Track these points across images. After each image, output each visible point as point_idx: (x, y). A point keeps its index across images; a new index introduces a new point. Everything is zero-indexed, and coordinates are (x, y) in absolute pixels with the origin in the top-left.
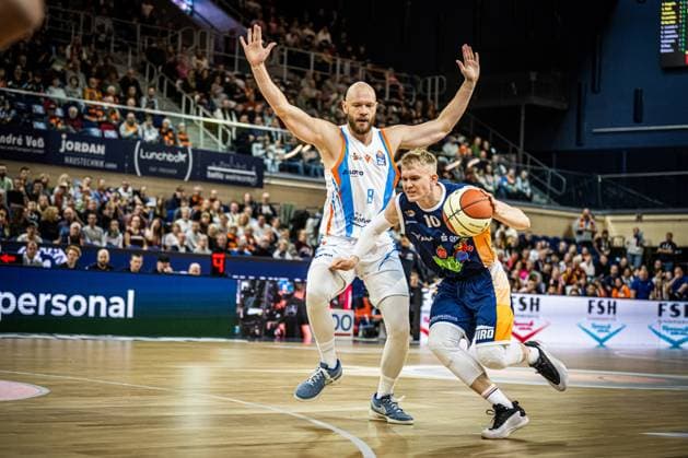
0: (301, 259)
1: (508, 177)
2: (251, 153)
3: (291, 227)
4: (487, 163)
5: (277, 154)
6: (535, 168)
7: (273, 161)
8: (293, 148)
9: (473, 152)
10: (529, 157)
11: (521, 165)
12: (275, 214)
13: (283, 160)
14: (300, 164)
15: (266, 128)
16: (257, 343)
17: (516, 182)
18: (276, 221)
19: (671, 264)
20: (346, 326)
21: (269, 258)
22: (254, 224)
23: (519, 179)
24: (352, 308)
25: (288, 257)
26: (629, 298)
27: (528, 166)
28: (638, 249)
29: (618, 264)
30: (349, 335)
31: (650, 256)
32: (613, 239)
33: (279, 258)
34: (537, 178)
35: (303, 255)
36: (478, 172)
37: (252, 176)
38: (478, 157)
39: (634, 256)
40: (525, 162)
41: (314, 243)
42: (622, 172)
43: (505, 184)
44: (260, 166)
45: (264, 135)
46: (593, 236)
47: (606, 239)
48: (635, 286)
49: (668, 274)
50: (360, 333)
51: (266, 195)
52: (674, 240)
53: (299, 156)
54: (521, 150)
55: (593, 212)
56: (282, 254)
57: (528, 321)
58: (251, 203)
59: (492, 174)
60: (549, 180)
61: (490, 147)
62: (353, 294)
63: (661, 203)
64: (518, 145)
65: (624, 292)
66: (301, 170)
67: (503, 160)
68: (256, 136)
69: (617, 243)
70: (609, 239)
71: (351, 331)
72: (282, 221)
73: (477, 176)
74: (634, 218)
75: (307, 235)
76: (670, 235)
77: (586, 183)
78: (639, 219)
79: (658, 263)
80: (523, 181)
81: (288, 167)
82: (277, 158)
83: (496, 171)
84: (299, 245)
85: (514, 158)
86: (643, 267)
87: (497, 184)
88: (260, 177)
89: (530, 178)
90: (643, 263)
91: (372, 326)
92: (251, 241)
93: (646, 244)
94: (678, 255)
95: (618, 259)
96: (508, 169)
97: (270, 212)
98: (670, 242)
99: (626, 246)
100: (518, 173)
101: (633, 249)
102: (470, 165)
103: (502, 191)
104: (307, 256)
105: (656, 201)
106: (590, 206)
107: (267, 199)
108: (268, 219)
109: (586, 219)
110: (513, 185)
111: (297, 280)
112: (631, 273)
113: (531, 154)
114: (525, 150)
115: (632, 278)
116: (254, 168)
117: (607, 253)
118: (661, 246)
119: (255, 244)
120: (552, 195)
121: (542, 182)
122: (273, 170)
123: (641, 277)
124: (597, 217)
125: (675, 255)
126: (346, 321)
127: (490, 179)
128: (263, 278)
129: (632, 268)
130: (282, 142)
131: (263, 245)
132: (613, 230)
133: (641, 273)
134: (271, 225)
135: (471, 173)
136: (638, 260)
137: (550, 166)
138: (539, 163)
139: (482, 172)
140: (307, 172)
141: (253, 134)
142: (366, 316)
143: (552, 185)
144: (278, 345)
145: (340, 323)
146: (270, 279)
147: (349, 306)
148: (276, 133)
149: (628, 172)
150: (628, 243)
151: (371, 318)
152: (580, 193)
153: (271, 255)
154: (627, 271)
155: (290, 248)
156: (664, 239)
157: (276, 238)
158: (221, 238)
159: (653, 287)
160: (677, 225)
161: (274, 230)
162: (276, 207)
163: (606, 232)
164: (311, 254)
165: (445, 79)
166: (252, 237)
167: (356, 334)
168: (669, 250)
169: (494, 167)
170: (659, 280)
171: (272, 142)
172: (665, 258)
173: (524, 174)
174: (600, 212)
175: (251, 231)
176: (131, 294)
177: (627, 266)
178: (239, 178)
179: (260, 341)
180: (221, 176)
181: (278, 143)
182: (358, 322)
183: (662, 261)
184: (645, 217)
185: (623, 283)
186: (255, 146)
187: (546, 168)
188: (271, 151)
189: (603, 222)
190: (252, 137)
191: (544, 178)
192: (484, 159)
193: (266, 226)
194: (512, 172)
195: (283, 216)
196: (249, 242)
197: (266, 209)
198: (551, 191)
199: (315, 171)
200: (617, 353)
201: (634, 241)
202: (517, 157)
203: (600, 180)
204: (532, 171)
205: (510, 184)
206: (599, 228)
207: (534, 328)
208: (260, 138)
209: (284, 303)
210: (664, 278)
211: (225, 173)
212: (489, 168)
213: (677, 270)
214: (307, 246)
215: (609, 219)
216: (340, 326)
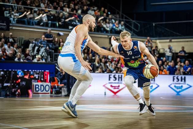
0: (27, 61)
1: (115, 24)
2: (4, 15)
3: (22, 47)
4: (107, 19)
5: (15, 16)
6: (127, 20)
7: (14, 19)
8: (23, 13)
9: (100, 14)
10: (124, 15)
11: (121, 19)
12: (15, 42)
13: (18, 18)
14: (26, 20)
15: (10, 4)
16: (8, 98)
17: (119, 26)
18: (16, 45)
19: (184, 60)
21: (13, 61)
22: (6, 47)
23: (120, 25)
24: (50, 82)
25: (22, 60)
26: (167, 74)
27: (124, 19)
28: (170, 54)
29: (162, 60)
30: (49, 93)
31: (175, 56)
32: (160, 50)
33: (17, 61)
34: (128, 24)
35: (28, 59)
36: (103, 22)
37: (5, 25)
38: (103, 16)
39: (168, 57)
40: (122, 18)
41: (33, 54)
42: (163, 22)
43: (114, 27)
44: (8, 21)
45: (9, 8)
46: (151, 49)
47: (157, 50)
48: (169, 69)
49: (182, 64)
50: (54, 93)
51: (11, 34)
52: (185, 50)
53: (25, 16)
54: (121, 13)
55: (152, 39)
56: (19, 59)
57: (117, 85)
58: (4, 37)
59: (109, 23)
60: (133, 25)
61: (108, 12)
62: (50, 76)
63: (180, 34)
64: (119, 10)
65: (165, 72)
66: (26, 22)
67: (113, 17)
68: (6, 8)
69: (161, 51)
70: (158, 50)
71: (49, 92)
72: (18, 45)
73: (102, 24)
74: (168, 40)
75: (29, 51)
76: (183, 48)
77: (148, 26)
78: (171, 41)
79: (178, 59)
80: (122, 26)
81: (20, 21)
82: (15, 17)
83: (110, 22)
84: (26, 55)
85: (118, 16)
86: (173, 61)
87: (111, 27)
88: (8, 26)
89: (125, 25)
90: (172, 59)
91: (59, 89)
92: (5, 54)
93: (173, 52)
94: (187, 56)
95: (162, 58)
96: (115, 21)
98: (183, 51)
99: (165, 53)
100: (120, 23)
101: (168, 54)
102: (100, 19)
103: (113, 30)
104: (30, 60)
105: (178, 34)
106: (150, 36)
107: (11, 35)
108: (12, 44)
109: (149, 41)
110: (118, 27)
111: (26, 70)
112: (167, 64)
113: (125, 14)
114: (123, 13)
115: (168, 66)
116: (5, 22)
117: (157, 56)
118: (180, 52)
119: (6, 55)
120: (134, 32)
121: (130, 26)
122: (14, 23)
123: (171, 65)
124: (153, 41)
125: (186, 56)
126: (47, 88)
127: (108, 25)
128: (10, 70)
129: (168, 62)
130: (17, 10)
131: (10, 55)
132: (160, 46)
133: (171, 64)
134: (14, 47)
136: (170, 58)
137: (133, 20)
138: (129, 18)
140: (29, 23)
141: (4, 7)
142: (56, 85)
143: (134, 27)
144: (18, 99)
145: (45, 88)
146: (14, 70)
147: (48, 81)
148: (15, 6)
149: (165, 22)
150: (166, 51)
151: (58, 86)
152: (146, 31)
153: (14, 60)
154: (166, 63)
155: (22, 57)
156: (181, 49)
157: (16, 52)
159: (176, 69)
160: (186, 43)
161: (15, 49)
162: (16, 39)
163: (157, 47)
164: (31, 59)
166: (5, 52)
167: (51, 93)
168: (183, 54)
169: (109, 21)
170: (179, 67)
171: (13, 10)
172: (181, 57)
173: (122, 23)
174: (154, 39)
175: (5, 49)
177: (166, 61)
179: (10, 97)
181: (15, 11)
182: (53, 87)
183: (180, 59)
184: (173, 40)
185: (164, 68)
186: (5, 12)
187: (132, 20)
188: (13, 14)
189: (155, 42)
190: (4, 8)
191: (131, 24)
192: (105, 17)
193: (11, 47)
194: (117, 22)
195: (18, 43)
196: (4, 55)
197: (11, 40)
198: (134, 30)
199: (33, 22)
200: (161, 98)
201: (168, 50)
202: (119, 16)
203: (154, 25)
204: (126, 22)
205: (116, 27)
206: (154, 45)
207: (120, 88)
208: (7, 9)
209: (20, 80)
210: (181, 66)
212: (107, 20)
213: (187, 62)
214: (30, 56)
215: (158, 41)
216: (44, 90)
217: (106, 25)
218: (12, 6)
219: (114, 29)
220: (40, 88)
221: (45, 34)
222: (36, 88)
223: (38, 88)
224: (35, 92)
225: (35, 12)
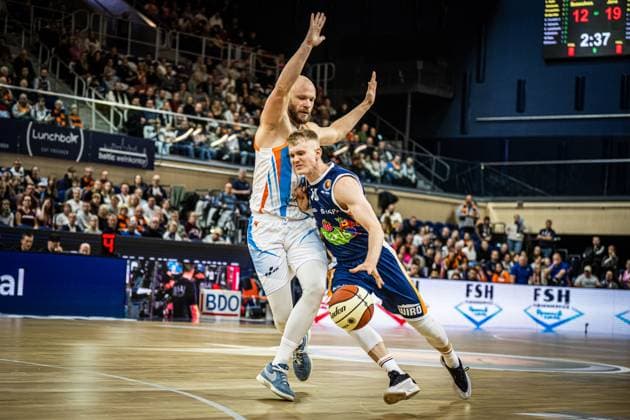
0: (190, 240)
1: (393, 163)
2: (142, 135)
3: (181, 208)
4: (373, 149)
5: (168, 137)
6: (421, 154)
7: (164, 144)
8: (185, 131)
9: (360, 138)
10: (415, 144)
11: (407, 152)
12: (165, 196)
13: (174, 143)
14: (190, 147)
15: (158, 111)
16: (145, 323)
17: (402, 168)
18: (166, 203)
19: (550, 250)
20: (233, 307)
21: (157, 239)
22: (144, 205)
23: (404, 166)
24: (240, 289)
25: (178, 238)
26: (509, 283)
27: (414, 153)
28: (518, 235)
29: (498, 249)
30: (236, 315)
31: (530, 242)
32: (494, 225)
33: (168, 239)
34: (421, 164)
35: (192, 236)
36: (365, 158)
37: (143, 158)
38: (365, 143)
39: (514, 242)
40: (410, 149)
41: (203, 225)
42: (504, 160)
43: (391, 170)
44: (151, 148)
45: (155, 118)
46: (475, 222)
47: (488, 225)
48: (515, 271)
49: (547, 261)
50: (247, 314)
51: (156, 177)
52: (554, 227)
53: (190, 139)
54: (407, 137)
55: (476, 199)
56: (172, 235)
58: (142, 184)
59: (379, 160)
60: (434, 166)
61: (377, 134)
62: (240, 276)
63: (540, 191)
64: (404, 131)
65: (504, 277)
66: (192, 153)
67: (389, 146)
68: (147, 120)
69: (498, 229)
70: (491, 225)
71: (238, 312)
72: (172, 203)
73: (363, 161)
74: (515, 205)
75: (196, 217)
76: (549, 222)
77: (469, 170)
78: (520, 207)
79: (537, 249)
80: (408, 167)
81: (178, 150)
82: (168, 140)
83: (382, 157)
84: (189, 227)
85: (399, 144)
86: (523, 253)
87: (383, 170)
88: (151, 159)
89: (415, 165)
90: (523, 248)
91: (259, 307)
92: (141, 222)
93: (526, 231)
94: (558, 241)
95: (499, 245)
96: (394, 156)
97: (160, 194)
98: (550, 230)
99: (507, 232)
100: (403, 160)
101: (514, 235)
102: (357, 150)
103: (388, 176)
104: (196, 237)
105: (537, 190)
106: (475, 194)
107: (158, 181)
108: (159, 201)
109: (469, 205)
110: (398, 171)
111: (186, 261)
112: (511, 258)
113: (416, 141)
114: (410, 136)
115: (512, 264)
116: (145, 150)
117: (488, 238)
118: (541, 233)
119: (145, 225)
120: (437, 182)
121: (428, 169)
122: (164, 152)
123: (521, 263)
124: (480, 204)
125: (555, 242)
126: (234, 303)
127: (376, 164)
128: (152, 259)
129: (512, 253)
130: (173, 125)
131: (153, 226)
132: (495, 217)
133: (521, 259)
134: (161, 207)
135: (358, 158)
136: (518, 246)
137: (435, 154)
138: (424, 149)
139: (368, 158)
140: (197, 155)
141: (144, 117)
142: (253, 297)
143: (436, 172)
144: (166, 324)
145: (228, 303)
146: (160, 259)
147: (237, 287)
148: (167, 115)
149: (510, 160)
150: (509, 229)
151: (258, 299)
152: (464, 180)
153: (161, 236)
154: (507, 256)
155: (179, 229)
156: (544, 226)
157: (166, 219)
158: (111, 219)
159: (531, 272)
160: (558, 212)
161: (164, 211)
162: (167, 189)
163: (487, 218)
164: (200, 235)
165: (333, 65)
166: (143, 218)
167: (243, 314)
168: (548, 237)
169: (380, 154)
170: (538, 266)
171: (163, 125)
172: (544, 244)
173: (410, 160)
174: (482, 199)
175: (142, 212)
176: (21, 272)
177: (507, 252)
178: (130, 160)
179: (149, 320)
180: (112, 158)
181: (169, 126)
182: (246, 302)
183: (542, 247)
184: (525, 205)
185: (503, 268)
186: (146, 128)
187: (431, 155)
188: (162, 133)
189: (485, 208)
190: (143, 120)
191: (429, 165)
192: (371, 146)
193: (157, 207)
194: (398, 158)
195: (173, 198)
196: (139, 223)
197: (156, 191)
198: (435, 178)
199: (206, 153)
200: (495, 336)
201: (514, 227)
202: (403, 144)
203: (483, 168)
204: (418, 158)
205: (395, 170)
206: (481, 214)
208: (151, 121)
209: (172, 283)
210: (543, 264)
211: (117, 155)
212: (375, 153)
213: (556, 256)
214: (196, 228)
215: (491, 205)
216: (227, 308)
217: (372, 164)
218: (161, 116)
219: (391, 174)
220: (216, 301)
221: (232, 179)
222: (208, 302)
223: (213, 302)
224: (205, 310)
225: (213, 129)
